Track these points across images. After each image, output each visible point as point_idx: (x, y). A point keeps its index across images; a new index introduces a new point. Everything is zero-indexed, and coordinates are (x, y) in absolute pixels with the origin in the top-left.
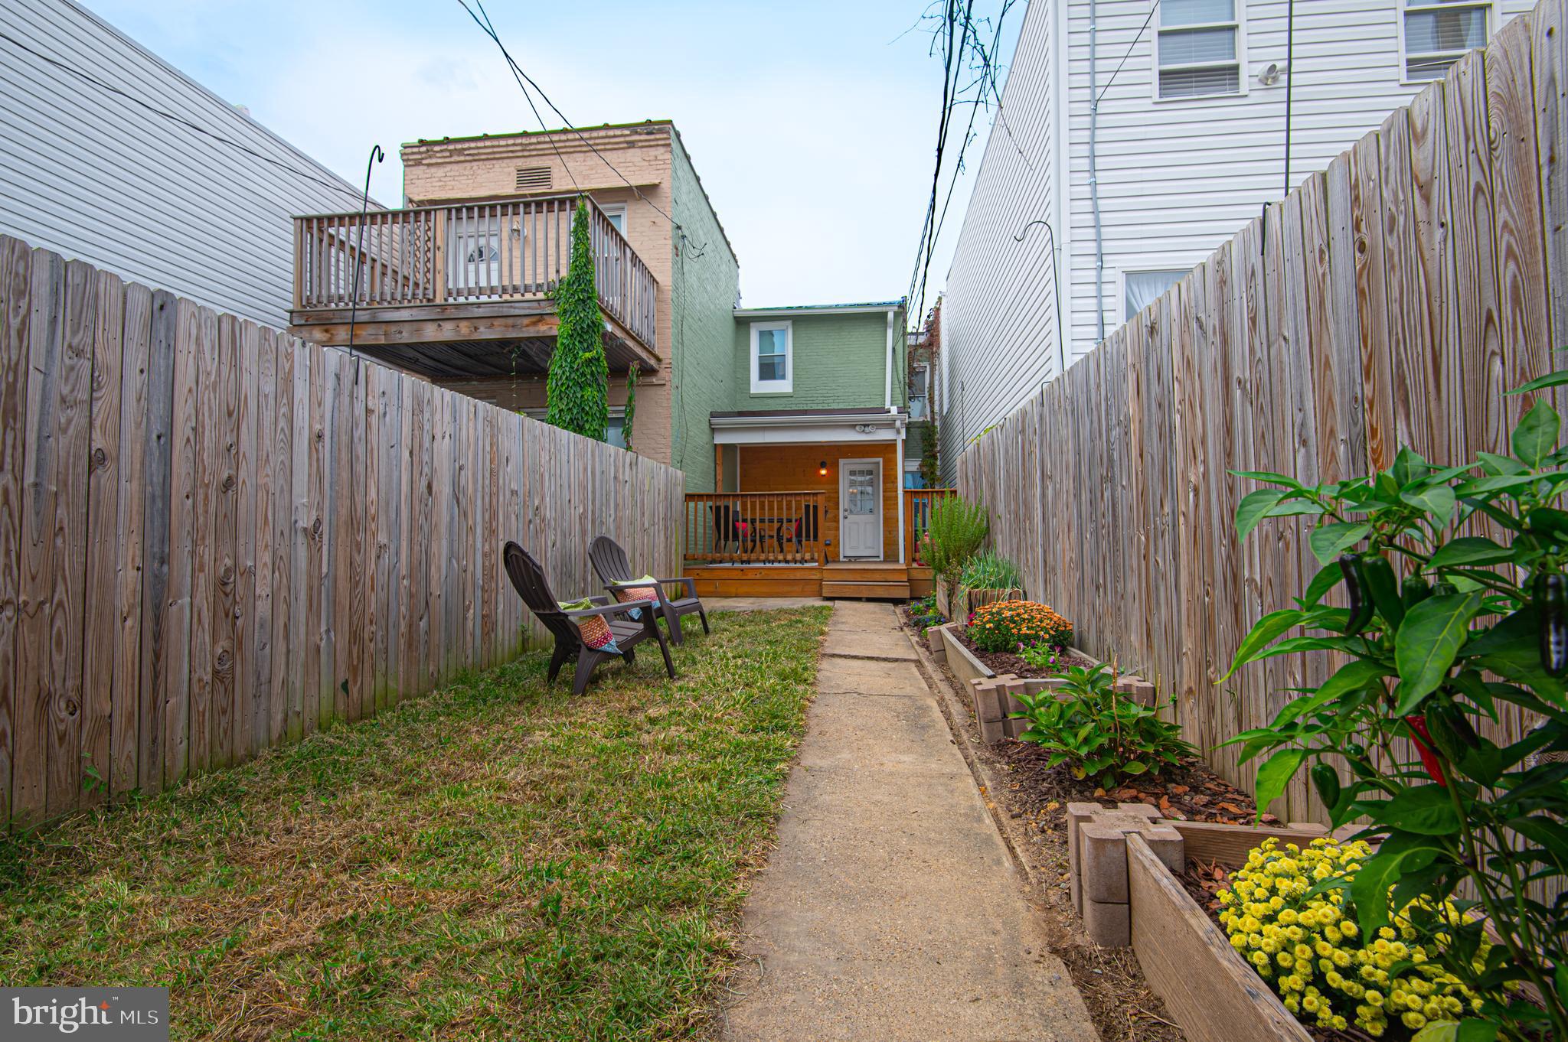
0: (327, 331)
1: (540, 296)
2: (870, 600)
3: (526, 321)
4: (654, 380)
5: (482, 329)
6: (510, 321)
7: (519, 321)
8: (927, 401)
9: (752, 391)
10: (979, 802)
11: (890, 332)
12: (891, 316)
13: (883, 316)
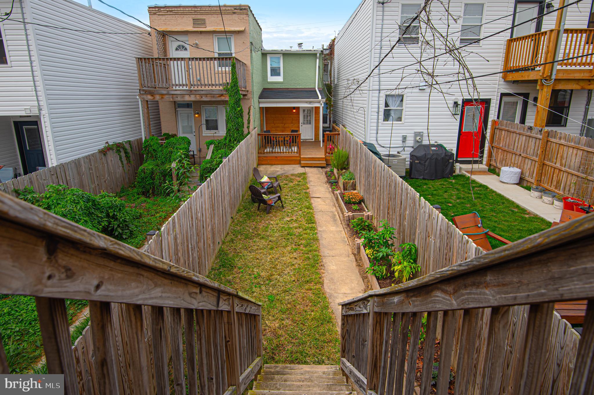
0: (152, 96)
1: (221, 88)
2: (314, 167)
3: (217, 96)
4: (246, 97)
5: (204, 97)
6: (212, 95)
7: (215, 95)
8: (329, 76)
9: (269, 80)
10: (345, 236)
11: (318, 60)
12: (318, 55)
13: (316, 54)
